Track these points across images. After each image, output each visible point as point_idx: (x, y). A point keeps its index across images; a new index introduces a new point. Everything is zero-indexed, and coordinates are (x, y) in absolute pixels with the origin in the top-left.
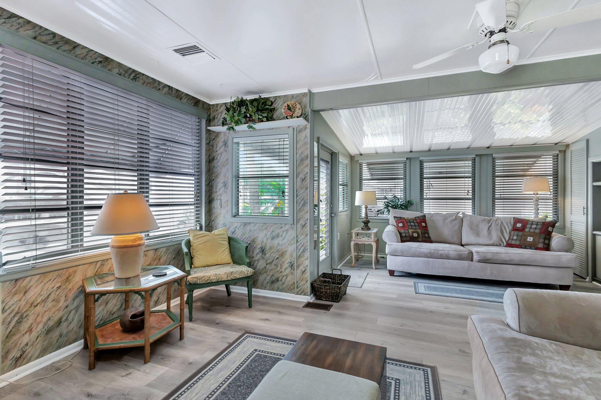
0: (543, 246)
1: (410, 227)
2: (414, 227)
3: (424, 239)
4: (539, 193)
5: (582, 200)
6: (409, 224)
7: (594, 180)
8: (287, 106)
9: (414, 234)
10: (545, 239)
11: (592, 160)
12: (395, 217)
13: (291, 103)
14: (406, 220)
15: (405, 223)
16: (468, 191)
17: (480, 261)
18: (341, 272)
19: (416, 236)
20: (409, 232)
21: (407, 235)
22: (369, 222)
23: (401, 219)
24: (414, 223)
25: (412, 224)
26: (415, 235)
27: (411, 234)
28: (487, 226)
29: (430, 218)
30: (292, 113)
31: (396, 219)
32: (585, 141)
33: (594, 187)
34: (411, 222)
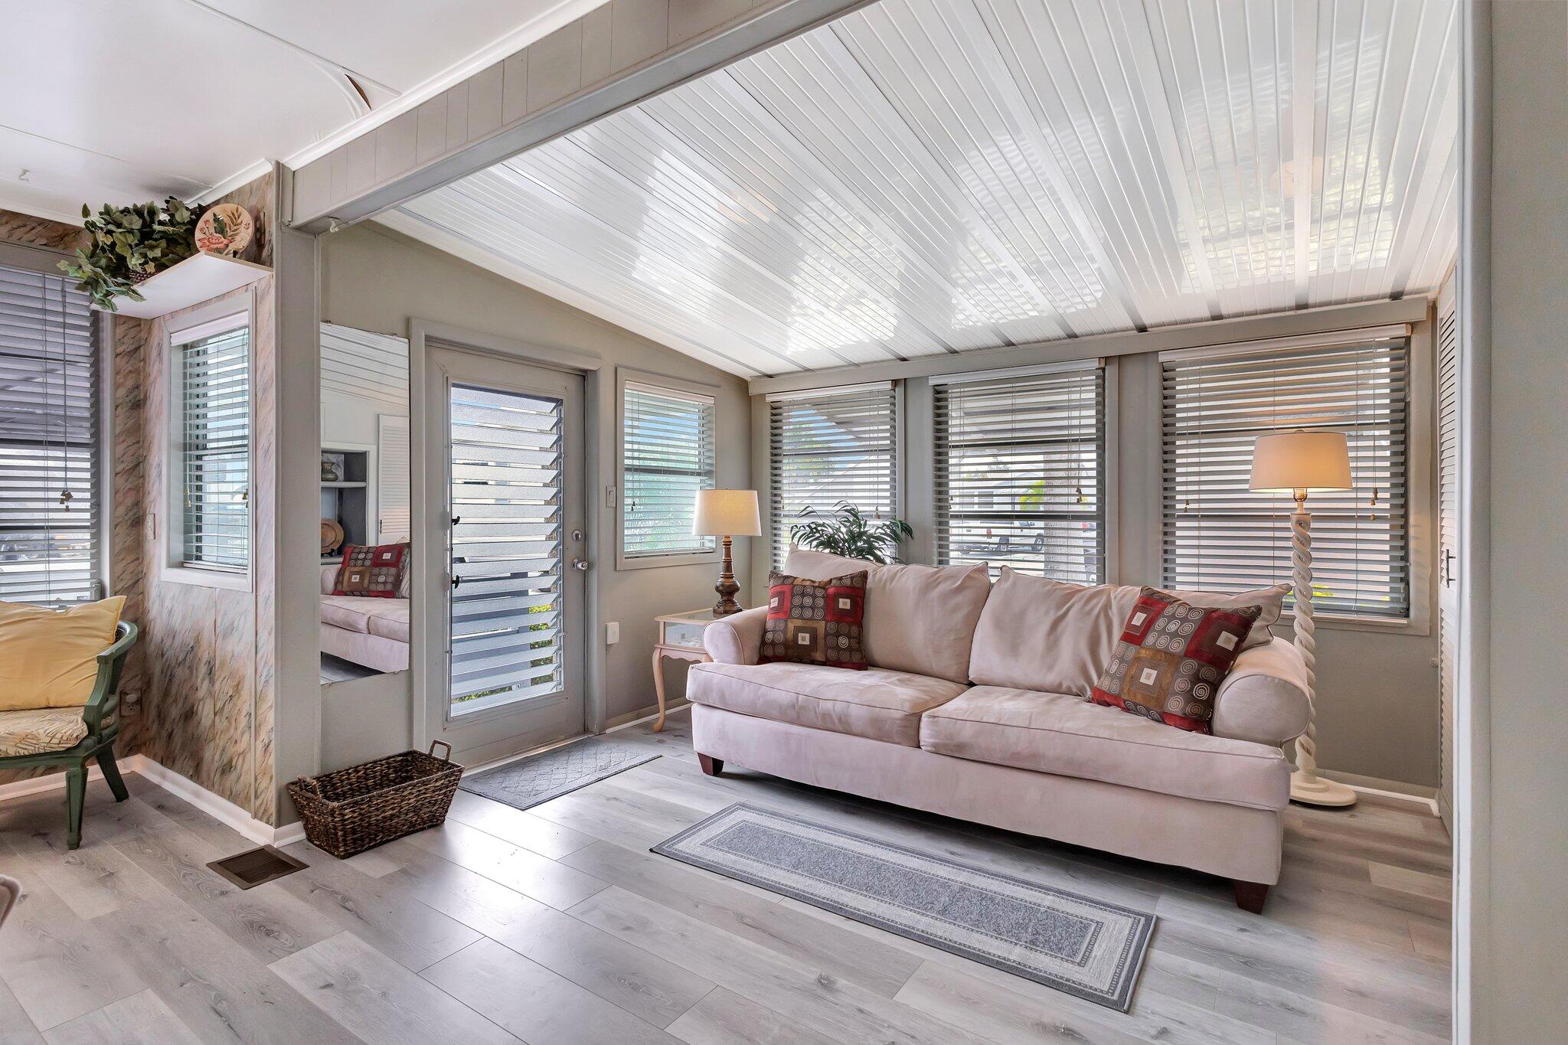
0: (1183, 709)
1: (796, 612)
2: (808, 613)
3: (832, 655)
4: (1312, 492)
6: (797, 601)
8: (212, 221)
9: (800, 635)
10: (1196, 679)
13: (225, 211)
14: (794, 585)
15: (790, 596)
16: (1079, 490)
17: (938, 750)
18: (448, 755)
19: (807, 642)
20: (785, 631)
21: (781, 637)
23: (782, 584)
24: (815, 598)
25: (808, 601)
26: (804, 639)
27: (790, 635)
28: (1053, 616)
29: (886, 581)
30: (226, 242)
31: (772, 582)
34: (808, 595)
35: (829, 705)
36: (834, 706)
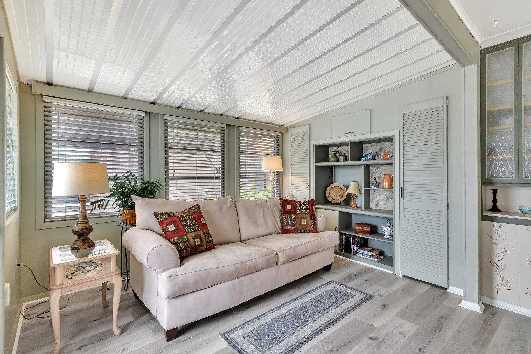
1: (188, 229)
2: (193, 229)
5: (304, 179)
6: (184, 224)
7: (316, 161)
9: (196, 240)
11: (313, 143)
12: (156, 214)
14: (178, 217)
15: (179, 222)
19: (200, 243)
20: (188, 240)
21: (187, 245)
22: (90, 229)
23: (170, 217)
24: (191, 220)
25: (189, 223)
26: (198, 242)
27: (191, 241)
31: (160, 217)
32: (309, 125)
33: (316, 167)
34: (187, 219)
35: (249, 263)
36: (252, 262)
